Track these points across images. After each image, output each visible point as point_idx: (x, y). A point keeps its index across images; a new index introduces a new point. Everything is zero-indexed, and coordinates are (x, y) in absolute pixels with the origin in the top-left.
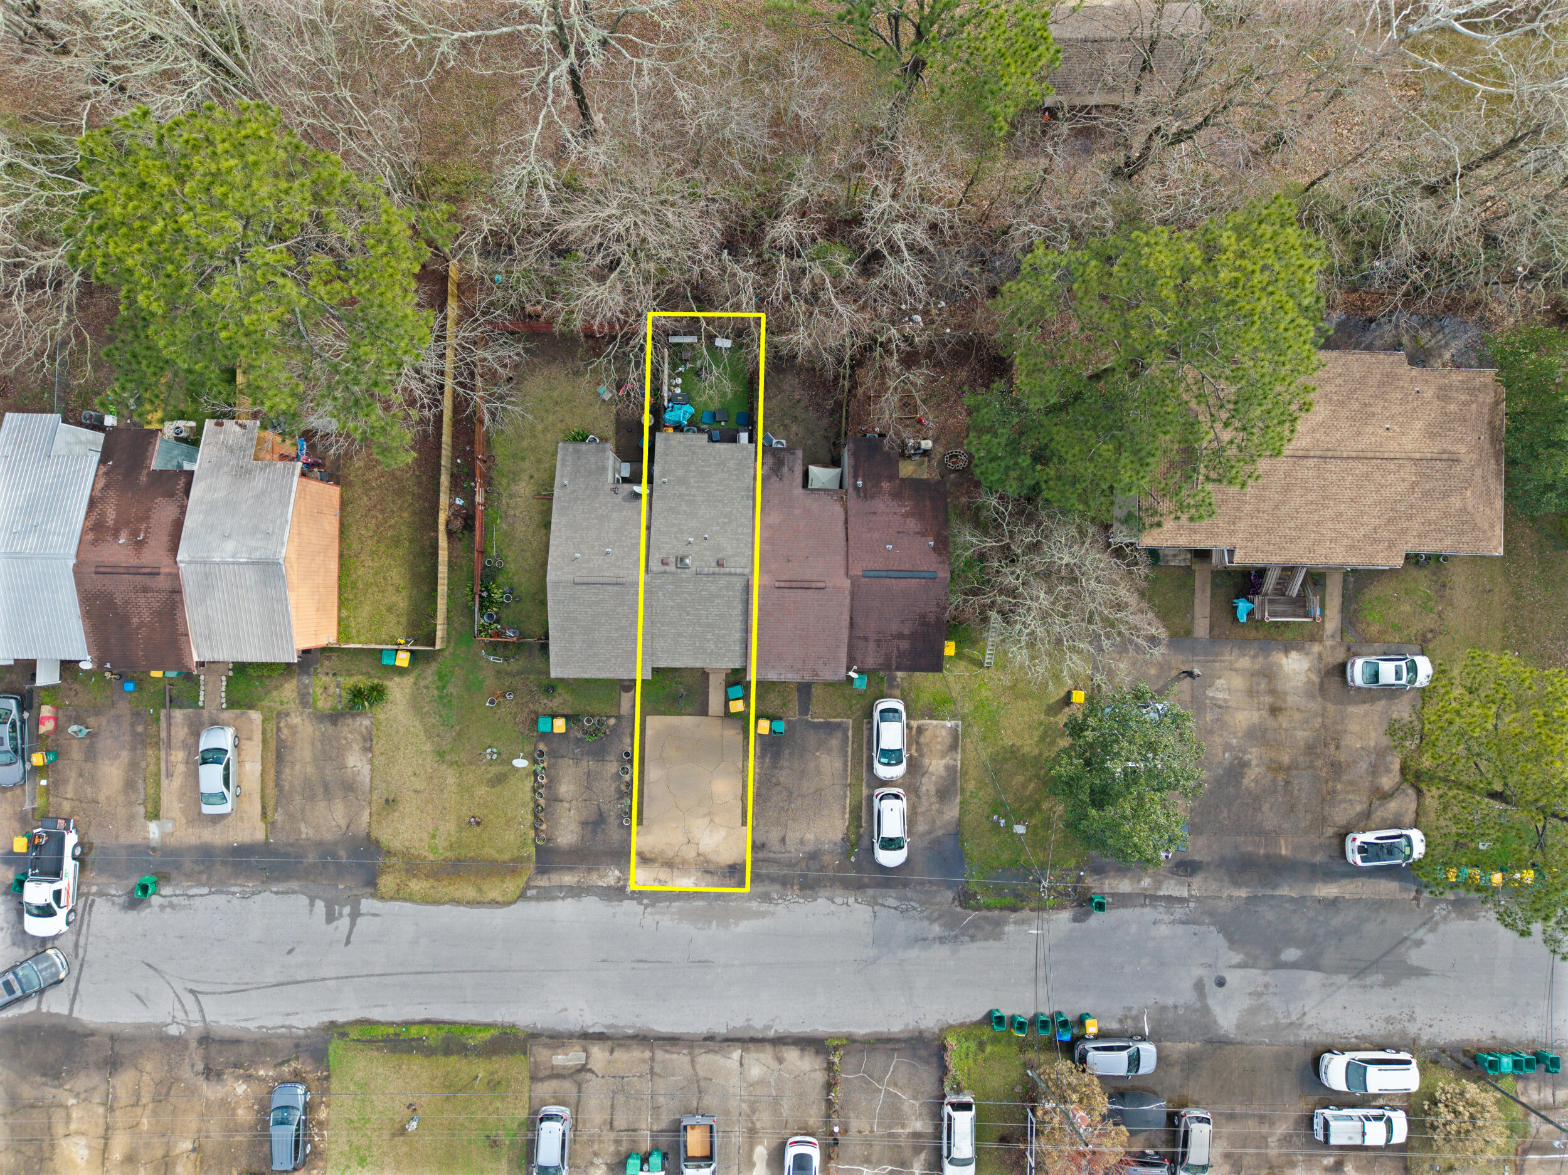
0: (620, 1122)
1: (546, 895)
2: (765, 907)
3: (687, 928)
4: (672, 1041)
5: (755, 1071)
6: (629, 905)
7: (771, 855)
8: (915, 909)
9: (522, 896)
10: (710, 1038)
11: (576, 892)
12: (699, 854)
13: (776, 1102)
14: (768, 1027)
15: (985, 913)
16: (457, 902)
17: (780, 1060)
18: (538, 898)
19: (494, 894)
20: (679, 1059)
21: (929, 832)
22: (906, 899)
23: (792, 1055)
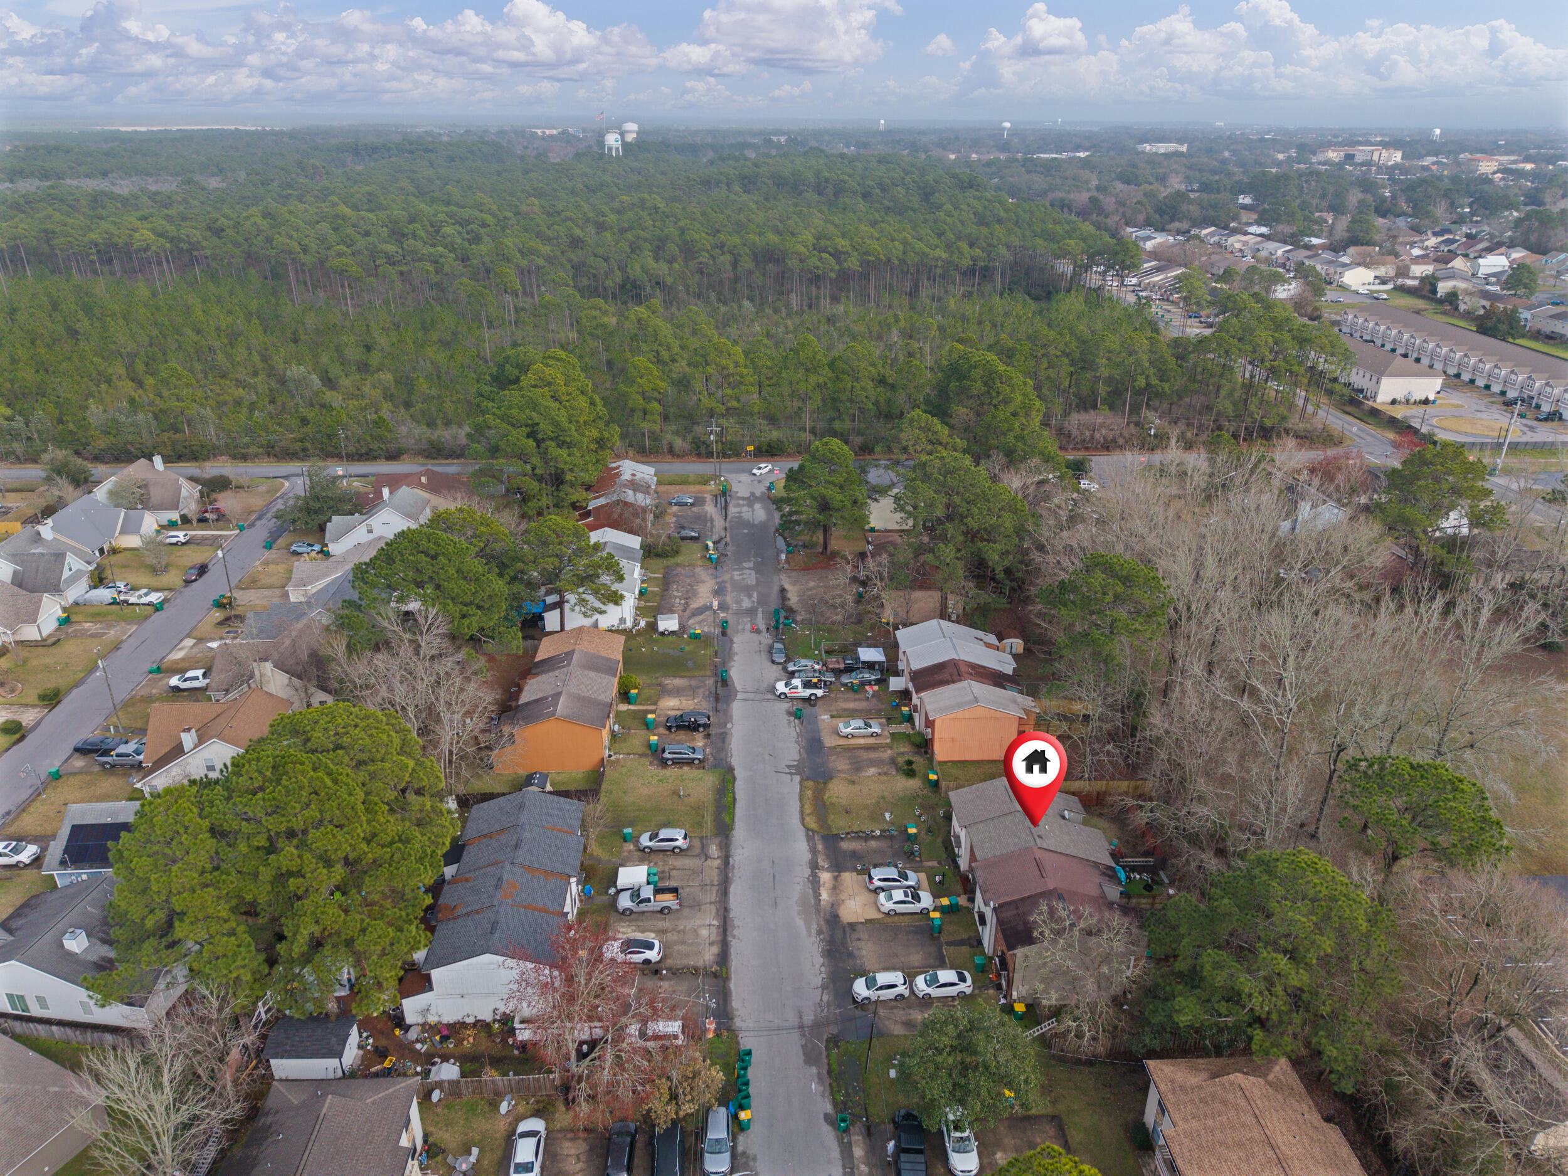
0: (674, 873)
1: (809, 839)
2: (814, 932)
3: (796, 896)
4: (724, 893)
5: (704, 932)
6: (808, 871)
8: (823, 1011)
9: (808, 829)
10: (726, 910)
11: (813, 851)
12: (843, 900)
13: (683, 943)
14: (734, 937)
15: (824, 1053)
16: (802, 807)
17: (711, 944)
18: (807, 835)
19: (808, 819)
20: (713, 895)
21: (881, 1020)
22: (829, 1006)
23: (715, 950)
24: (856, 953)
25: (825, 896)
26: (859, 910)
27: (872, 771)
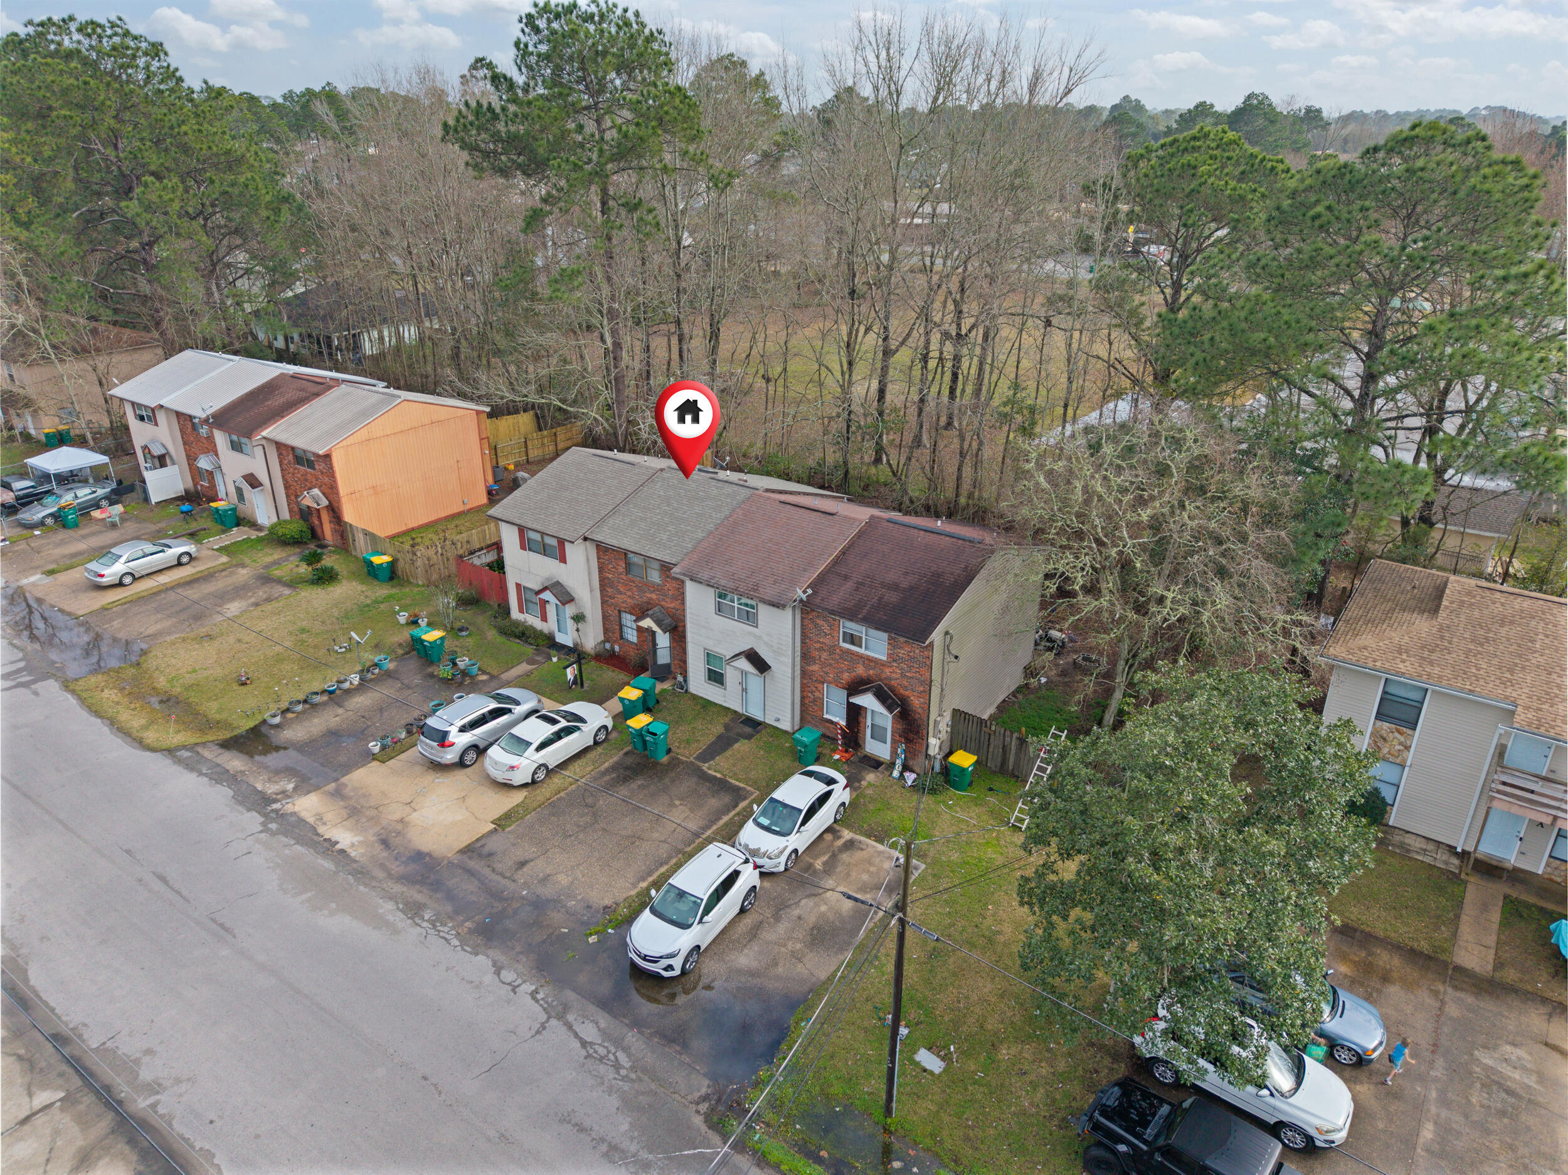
1: (193, 763)
6: (252, 820)
7: (487, 871)
8: (617, 1066)
9: (170, 752)
11: (220, 776)
12: (402, 821)
14: (154, 1088)
15: (742, 1161)
18: (179, 761)
19: (150, 736)
21: (752, 973)
22: (619, 1043)
24: (547, 892)
25: (345, 838)
26: (460, 815)
27: (234, 608)
